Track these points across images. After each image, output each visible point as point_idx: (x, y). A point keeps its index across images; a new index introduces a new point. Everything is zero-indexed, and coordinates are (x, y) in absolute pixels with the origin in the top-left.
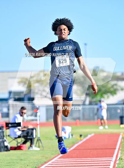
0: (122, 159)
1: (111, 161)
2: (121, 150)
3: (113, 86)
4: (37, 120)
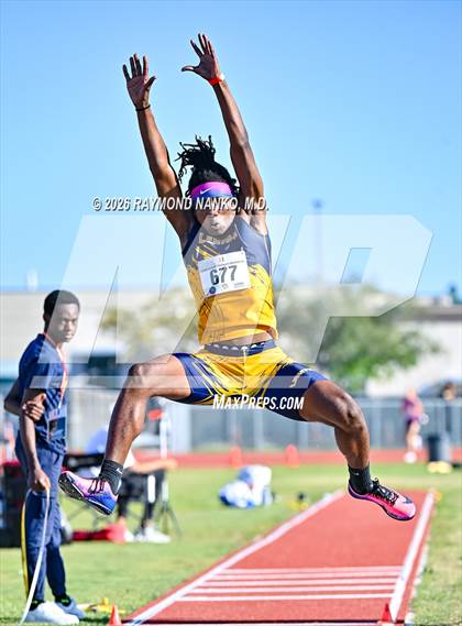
0: (431, 572)
1: (396, 577)
2: (430, 543)
4: (158, 447)
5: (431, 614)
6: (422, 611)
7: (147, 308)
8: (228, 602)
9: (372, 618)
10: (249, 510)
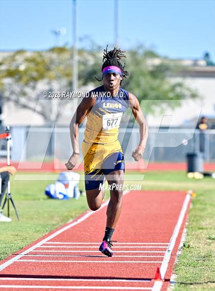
0: (189, 247)
1: (165, 250)
3: (173, 88)
4: (6, 157)
5: (187, 276)
6: (182, 273)
8: (50, 263)
9: (147, 277)
10: (65, 200)
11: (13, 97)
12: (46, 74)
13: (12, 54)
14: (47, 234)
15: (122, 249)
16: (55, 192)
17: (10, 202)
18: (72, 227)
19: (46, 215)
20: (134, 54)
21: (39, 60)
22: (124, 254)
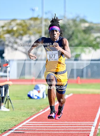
1: (92, 125)
3: (96, 38)
4: (6, 76)
7: (3, 27)
8: (31, 133)
10: (38, 99)
11: (10, 44)
12: (28, 32)
13: (9, 21)
14: (29, 117)
15: (69, 126)
16: (33, 95)
17: (9, 100)
18: (42, 114)
19: (28, 107)
20: (74, 21)
21: (24, 24)
22: (70, 128)
